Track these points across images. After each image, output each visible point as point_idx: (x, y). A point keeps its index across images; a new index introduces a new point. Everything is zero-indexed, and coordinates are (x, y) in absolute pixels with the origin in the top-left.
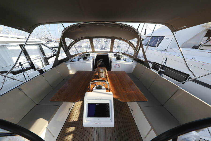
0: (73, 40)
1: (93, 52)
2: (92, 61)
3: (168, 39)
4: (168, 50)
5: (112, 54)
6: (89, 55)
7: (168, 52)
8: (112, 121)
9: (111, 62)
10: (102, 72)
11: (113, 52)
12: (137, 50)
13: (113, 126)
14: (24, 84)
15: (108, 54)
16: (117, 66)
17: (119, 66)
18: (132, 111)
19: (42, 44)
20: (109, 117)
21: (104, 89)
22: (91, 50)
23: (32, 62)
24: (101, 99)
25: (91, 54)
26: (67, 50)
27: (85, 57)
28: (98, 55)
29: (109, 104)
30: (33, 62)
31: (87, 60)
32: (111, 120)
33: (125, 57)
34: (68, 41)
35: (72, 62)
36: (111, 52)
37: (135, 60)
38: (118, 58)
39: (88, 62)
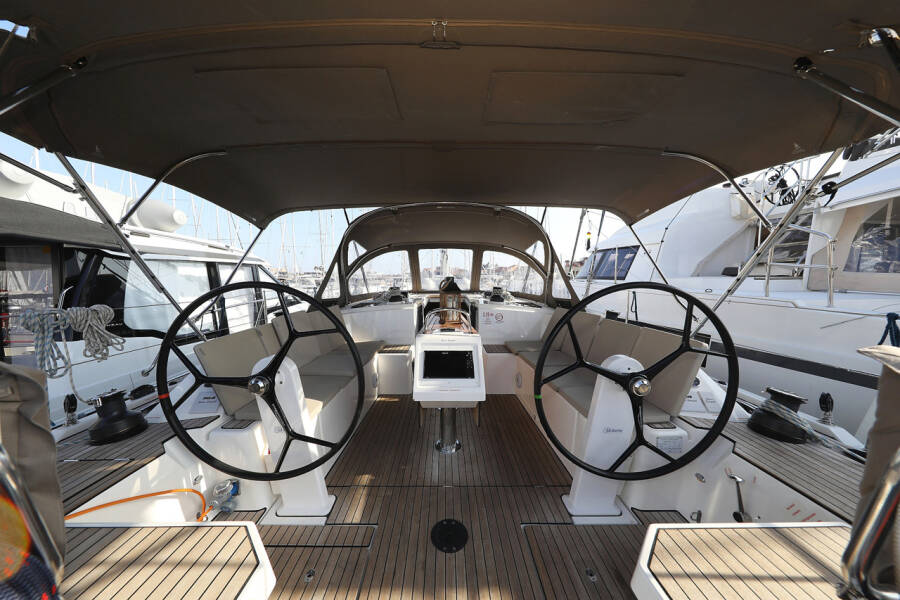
1: (417, 290)
2: (416, 306)
6: (404, 294)
8: (479, 386)
11: (482, 292)
12: (549, 273)
13: (483, 399)
16: (493, 319)
17: (500, 318)
19: (260, 266)
20: (472, 376)
21: (459, 332)
22: (409, 287)
24: (454, 342)
25: (411, 297)
26: (346, 273)
29: (471, 352)
31: (402, 304)
32: (478, 384)
33: (517, 300)
34: (355, 251)
35: (354, 310)
36: (474, 290)
37: (549, 305)
38: (496, 296)
39: (407, 308)
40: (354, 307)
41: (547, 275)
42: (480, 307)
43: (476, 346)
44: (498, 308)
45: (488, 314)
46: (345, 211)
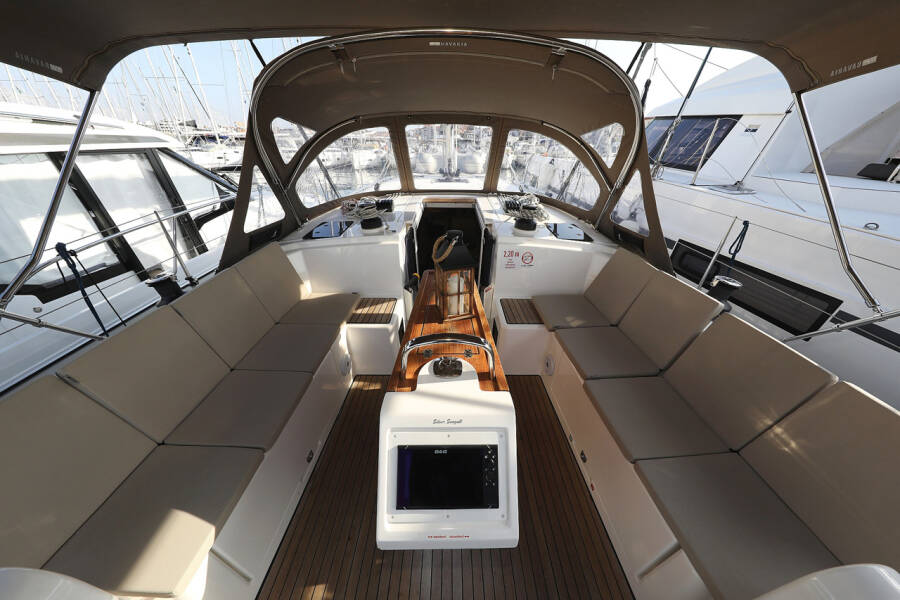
0: (310, 133)
1: (408, 190)
2: (403, 234)
3: (755, 131)
4: (747, 184)
5: (494, 200)
6: (388, 206)
7: (750, 192)
8: (507, 524)
9: (491, 242)
10: (459, 294)
11: (499, 194)
12: (617, 185)
14: (92, 345)
15: (476, 201)
16: (517, 260)
17: (528, 258)
18: (584, 460)
19: (159, 149)
20: (496, 505)
21: (469, 376)
22: (395, 184)
23: (121, 239)
24: (458, 425)
26: (284, 182)
27: (373, 214)
28: (430, 206)
29: (494, 448)
30: (130, 239)
31: (381, 233)
32: (505, 518)
33: (553, 217)
35: (310, 243)
36: (490, 190)
37: (600, 230)
38: (525, 221)
40: (309, 236)
41: (612, 187)
42: (499, 240)
43: (503, 432)
44: (527, 243)
45: (511, 253)
46: (252, 44)
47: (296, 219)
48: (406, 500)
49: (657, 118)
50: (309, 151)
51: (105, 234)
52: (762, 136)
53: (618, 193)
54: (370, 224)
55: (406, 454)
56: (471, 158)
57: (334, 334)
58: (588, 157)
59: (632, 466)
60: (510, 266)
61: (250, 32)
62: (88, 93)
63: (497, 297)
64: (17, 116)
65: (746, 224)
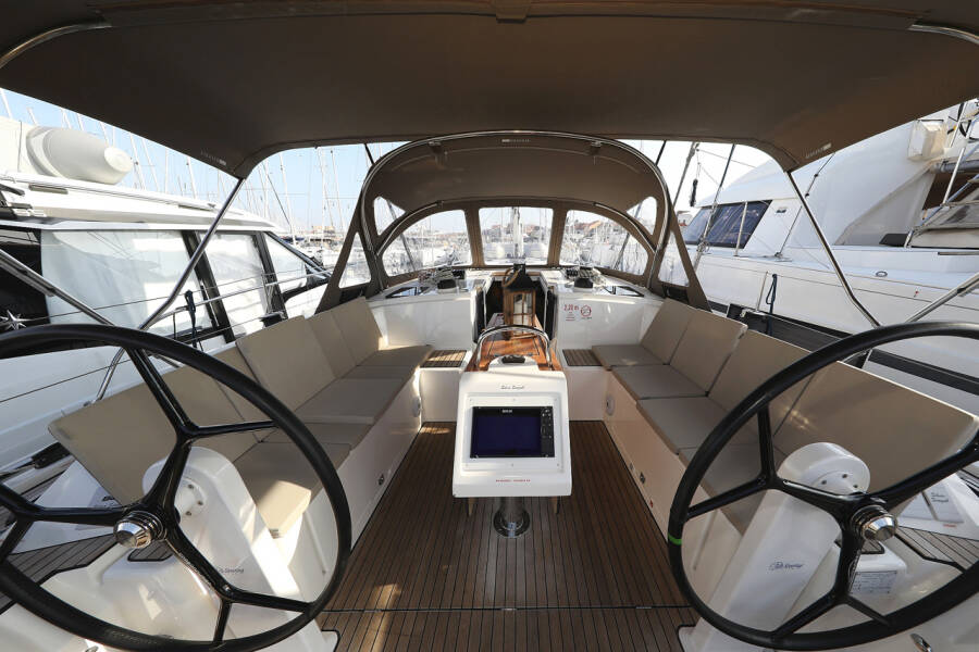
0: (400, 212)
1: (479, 265)
2: (474, 294)
3: (784, 211)
4: (786, 253)
5: (557, 271)
6: (461, 275)
7: (787, 260)
8: (562, 471)
9: (553, 299)
10: (523, 314)
11: (562, 267)
12: (659, 246)
13: (568, 492)
15: (540, 274)
16: (576, 313)
17: (587, 312)
18: (643, 480)
19: (267, 233)
20: (552, 455)
21: (530, 364)
22: (467, 260)
23: (219, 305)
24: (521, 390)
25: (470, 275)
26: (375, 247)
27: (449, 278)
28: (497, 279)
29: (550, 408)
30: (228, 304)
31: (455, 292)
32: (560, 467)
33: (610, 283)
35: (390, 301)
36: (553, 264)
37: (653, 291)
38: (583, 280)
39: (461, 298)
40: (390, 296)
41: (655, 249)
42: (560, 296)
43: (558, 398)
44: (586, 298)
45: (571, 307)
46: (367, 148)
47: (379, 285)
48: (479, 450)
49: (703, 208)
50: (398, 227)
51: (205, 298)
52: (789, 217)
53: (661, 254)
54: (445, 284)
55: (480, 414)
56: (536, 246)
57: (409, 375)
58: (634, 227)
59: (676, 457)
60: (570, 318)
61: (366, 139)
62: (237, 180)
63: (560, 348)
64: (168, 203)
65: (775, 276)
